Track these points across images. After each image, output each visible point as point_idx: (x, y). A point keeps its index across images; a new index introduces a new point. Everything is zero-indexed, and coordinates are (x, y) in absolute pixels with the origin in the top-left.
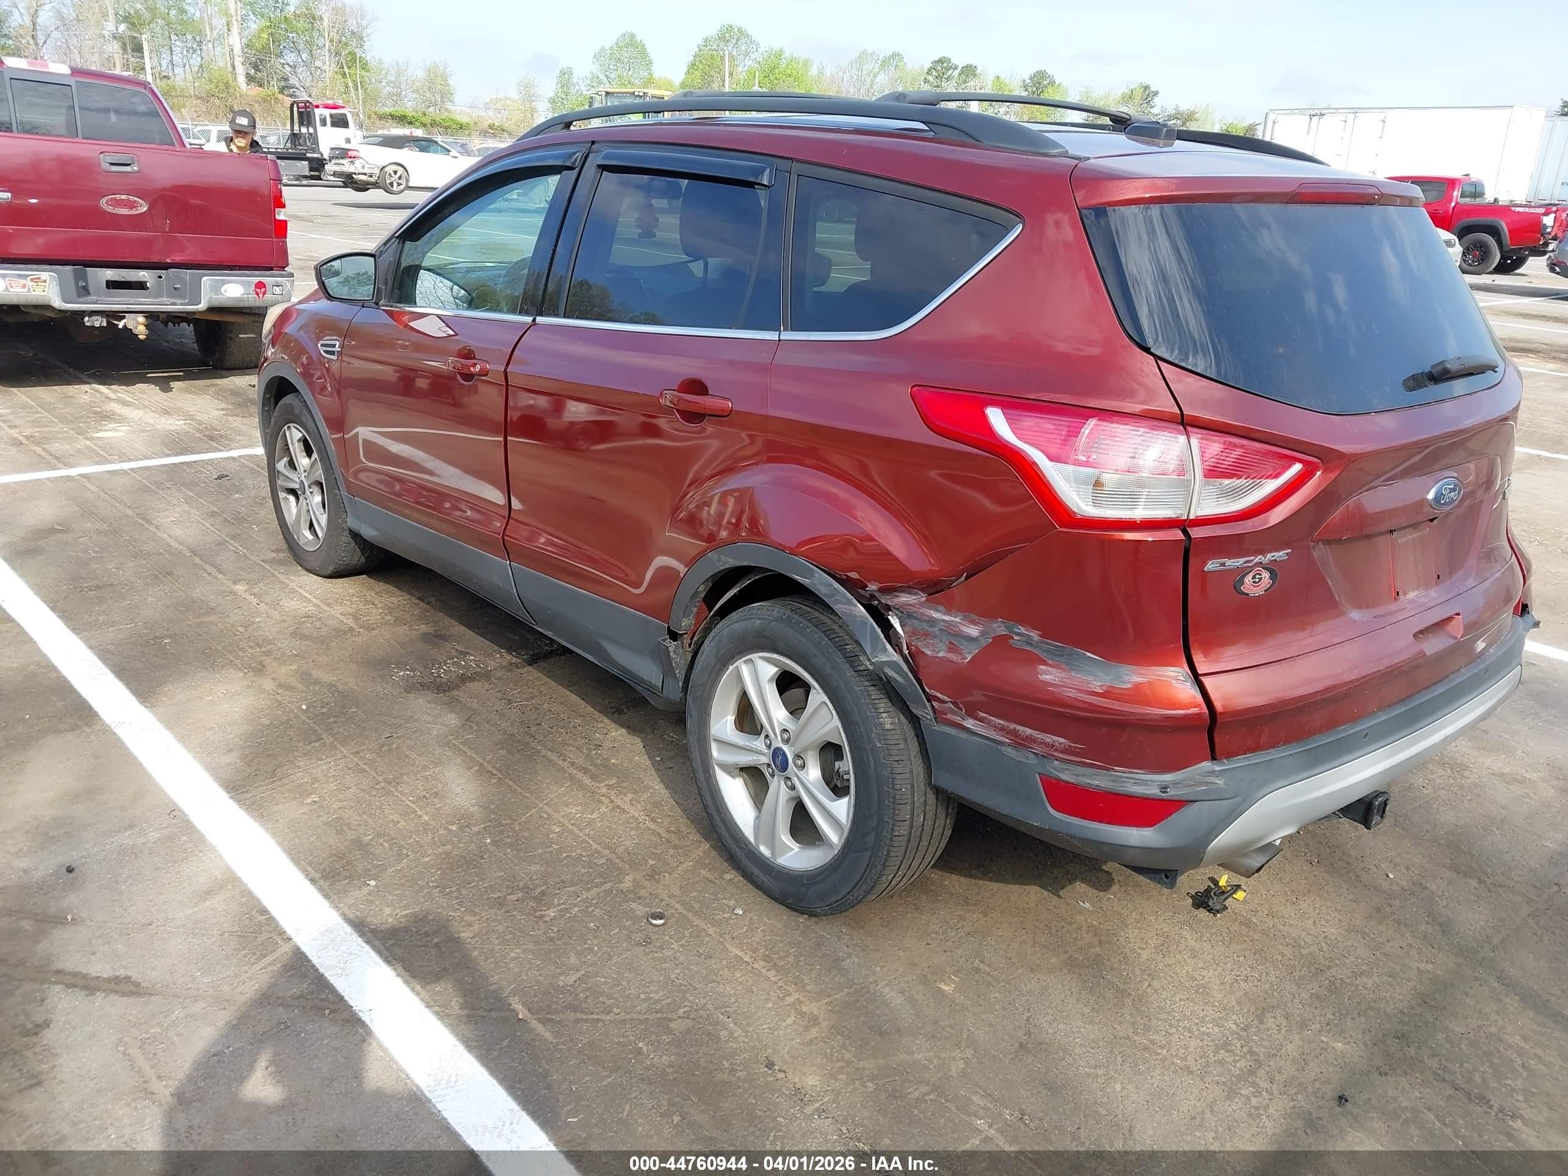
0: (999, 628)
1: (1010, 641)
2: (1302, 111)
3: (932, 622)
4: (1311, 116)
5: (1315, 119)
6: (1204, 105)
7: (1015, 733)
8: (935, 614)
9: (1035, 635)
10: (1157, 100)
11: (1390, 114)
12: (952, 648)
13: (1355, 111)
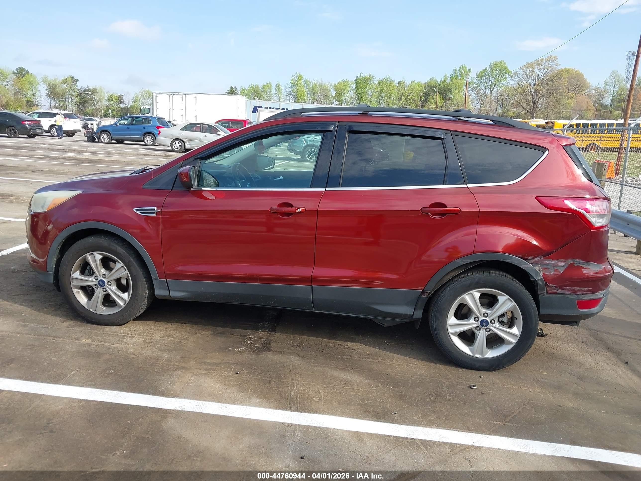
0: (570, 261)
1: (574, 265)
2: (166, 93)
3: (547, 264)
4: (170, 95)
5: (171, 96)
6: (99, 87)
7: (574, 290)
8: (547, 262)
9: (581, 261)
10: (78, 83)
11: (198, 96)
12: (556, 270)
13: (185, 94)
